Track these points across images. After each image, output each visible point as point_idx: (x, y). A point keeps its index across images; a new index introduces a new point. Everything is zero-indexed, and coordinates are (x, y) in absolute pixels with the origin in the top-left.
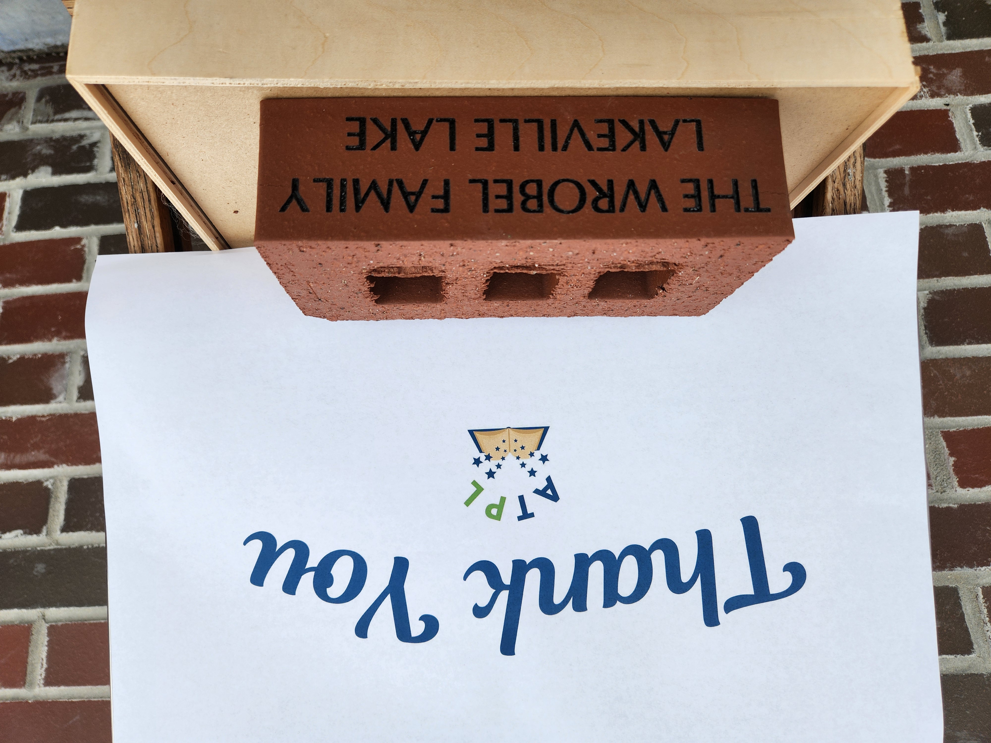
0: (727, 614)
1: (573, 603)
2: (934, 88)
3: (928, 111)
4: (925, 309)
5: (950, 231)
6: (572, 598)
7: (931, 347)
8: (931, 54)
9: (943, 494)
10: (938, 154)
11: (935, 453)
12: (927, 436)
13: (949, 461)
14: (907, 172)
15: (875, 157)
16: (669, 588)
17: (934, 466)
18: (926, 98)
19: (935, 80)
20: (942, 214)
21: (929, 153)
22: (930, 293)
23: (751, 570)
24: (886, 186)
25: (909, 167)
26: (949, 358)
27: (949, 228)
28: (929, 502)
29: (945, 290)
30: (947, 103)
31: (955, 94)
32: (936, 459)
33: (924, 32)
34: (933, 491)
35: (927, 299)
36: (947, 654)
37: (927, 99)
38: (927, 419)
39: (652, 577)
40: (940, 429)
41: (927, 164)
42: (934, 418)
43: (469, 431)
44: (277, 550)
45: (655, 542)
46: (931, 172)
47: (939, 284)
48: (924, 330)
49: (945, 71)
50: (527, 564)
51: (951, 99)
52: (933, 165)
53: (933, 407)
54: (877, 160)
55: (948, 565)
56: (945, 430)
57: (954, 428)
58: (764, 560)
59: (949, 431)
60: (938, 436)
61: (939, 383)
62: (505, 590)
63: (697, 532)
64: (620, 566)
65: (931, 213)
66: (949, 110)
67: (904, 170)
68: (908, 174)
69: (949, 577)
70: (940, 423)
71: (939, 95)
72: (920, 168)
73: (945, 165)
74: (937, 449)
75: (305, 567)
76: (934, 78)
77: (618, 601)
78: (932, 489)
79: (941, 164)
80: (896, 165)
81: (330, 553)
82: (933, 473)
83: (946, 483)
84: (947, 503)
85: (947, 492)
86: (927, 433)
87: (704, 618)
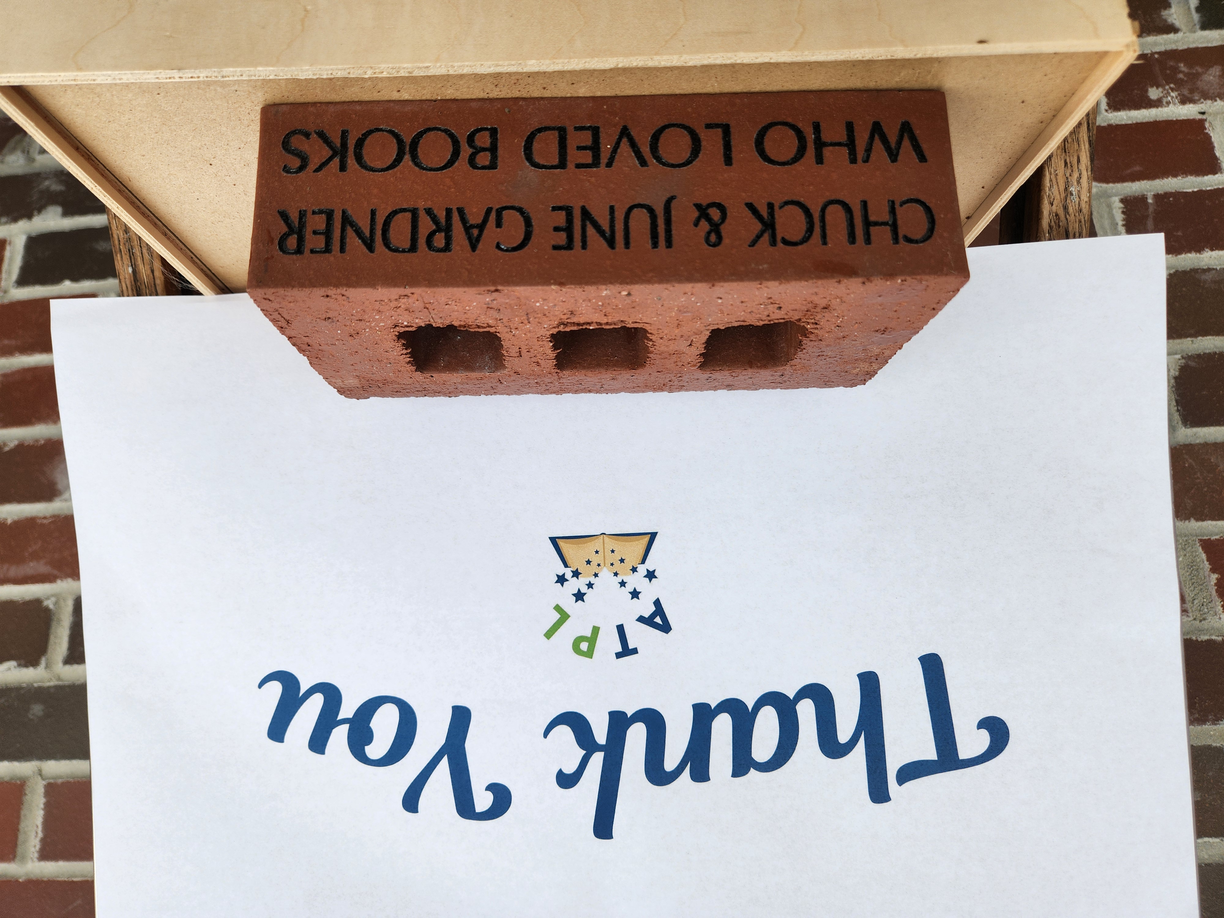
0: (900, 786)
1: (690, 770)
2: (1186, 92)
3: (1177, 120)
4: (1176, 378)
5: (1208, 277)
6: (689, 763)
7: (1185, 428)
8: (1180, 48)
9: (1202, 622)
10: (1191, 177)
11: (1192, 569)
12: (1180, 546)
13: (1211, 578)
14: (1150, 201)
15: (1107, 182)
16: (821, 750)
17: (1191, 585)
18: (1175, 104)
19: (1186, 81)
20: (1198, 255)
21: (1180, 176)
22: (1183, 357)
23: (933, 726)
24: (1122, 219)
25: (1152, 194)
26: (1208, 442)
27: (1207, 273)
28: (1183, 633)
29: (1202, 353)
30: (1203, 111)
31: (1213, 98)
32: (1194, 576)
33: (1170, 20)
34: (1190, 619)
35: (1179, 366)
36: (1210, 836)
37: (1176, 106)
38: (1180, 524)
39: (798, 735)
40: (1198, 536)
41: (1177, 190)
42: (1189, 522)
43: (551, 538)
44: (301, 695)
45: (802, 688)
46: (1182, 201)
47: (1195, 346)
48: (1175, 406)
49: (1200, 70)
50: (629, 717)
51: (1208, 105)
52: (1185, 191)
53: (1188, 507)
54: (1111, 185)
55: (1210, 717)
56: (1205, 538)
57: (1217, 535)
58: (950, 712)
59: (1210, 539)
60: (1195, 546)
61: (1196, 476)
62: (599, 751)
63: (859, 675)
64: (755, 720)
65: (1182, 253)
66: (1206, 120)
67: (1147, 198)
68: (1151, 203)
69: (1212, 733)
70: (1198, 528)
71: (1192, 101)
72: (1167, 195)
73: (1200, 192)
74: (1195, 564)
75: (337, 718)
76: (1185, 79)
77: (752, 768)
78: (1188, 616)
79: (1196, 190)
80: (1135, 192)
81: (369, 700)
82: (1189, 595)
83: (1206, 607)
84: (1208, 634)
85: (1208, 620)
86: (1180, 541)
87: (869, 792)
